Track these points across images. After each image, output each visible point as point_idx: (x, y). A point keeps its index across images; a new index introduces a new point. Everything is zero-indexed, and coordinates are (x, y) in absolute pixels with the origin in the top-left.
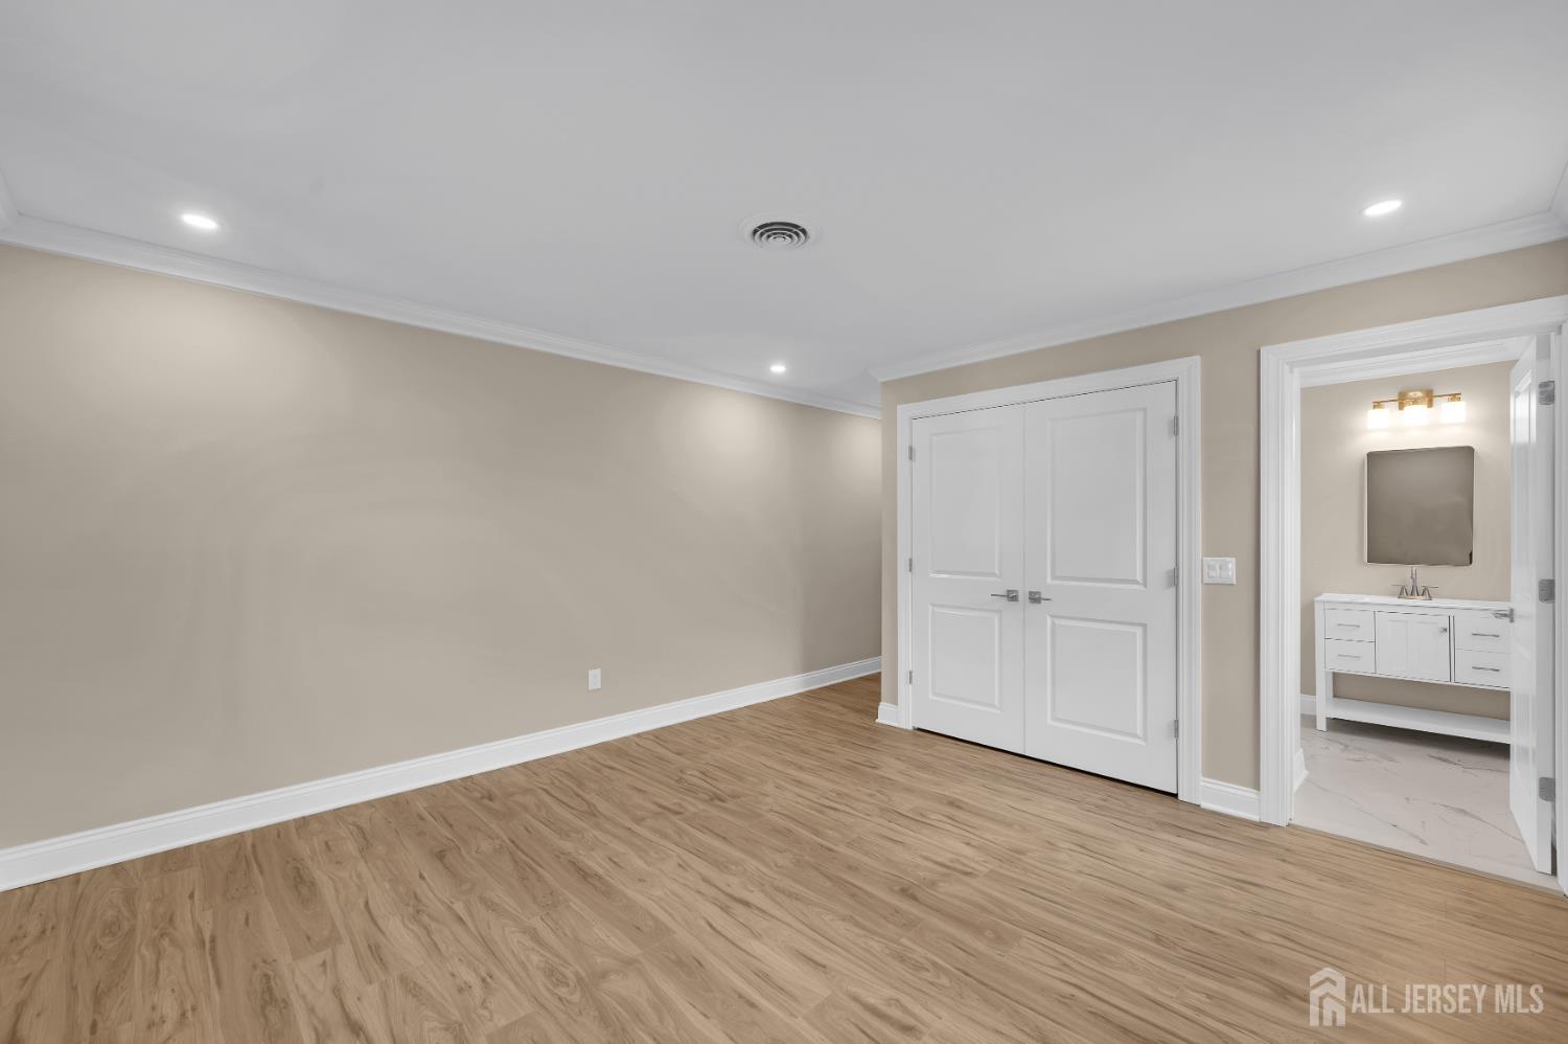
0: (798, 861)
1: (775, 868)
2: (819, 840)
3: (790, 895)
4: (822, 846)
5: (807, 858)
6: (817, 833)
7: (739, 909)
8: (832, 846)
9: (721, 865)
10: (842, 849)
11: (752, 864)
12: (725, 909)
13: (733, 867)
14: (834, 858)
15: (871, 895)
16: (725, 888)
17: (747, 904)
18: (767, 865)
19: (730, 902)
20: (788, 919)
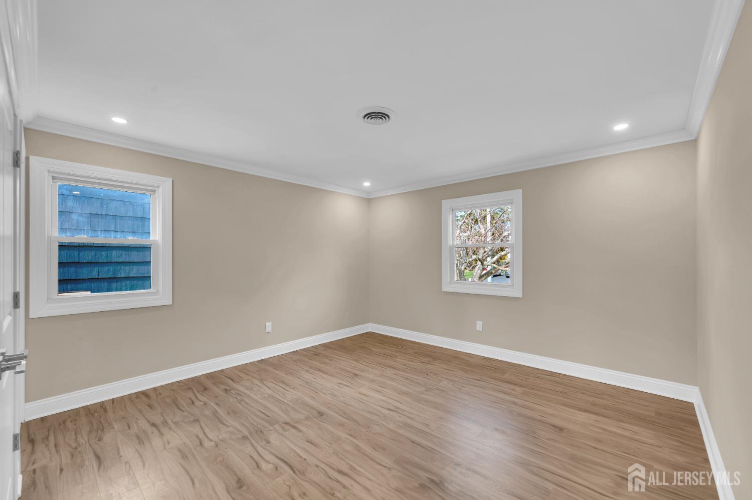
0: (369, 428)
1: (380, 424)
2: (356, 442)
3: (372, 413)
4: (355, 437)
5: (363, 430)
6: (357, 447)
7: (391, 408)
8: (349, 437)
9: (406, 426)
10: (344, 435)
11: (391, 426)
12: (397, 408)
13: (401, 424)
14: (350, 430)
15: (337, 413)
16: (401, 416)
17: (389, 410)
18: (383, 425)
19: (396, 410)
20: (373, 406)
